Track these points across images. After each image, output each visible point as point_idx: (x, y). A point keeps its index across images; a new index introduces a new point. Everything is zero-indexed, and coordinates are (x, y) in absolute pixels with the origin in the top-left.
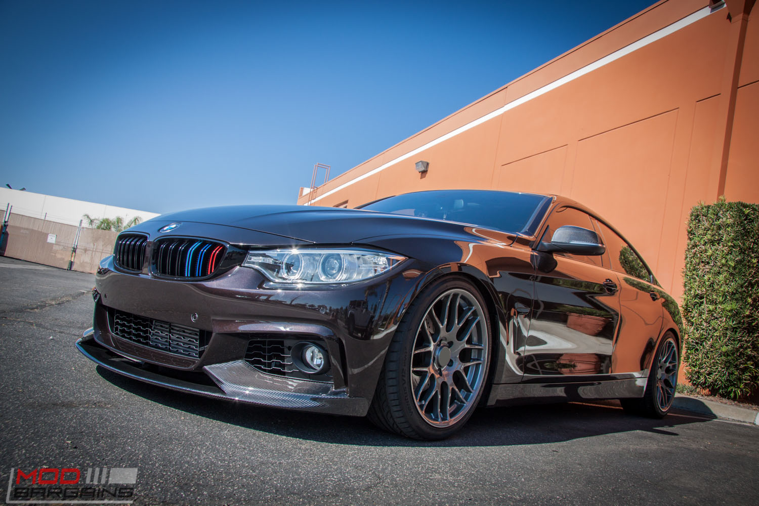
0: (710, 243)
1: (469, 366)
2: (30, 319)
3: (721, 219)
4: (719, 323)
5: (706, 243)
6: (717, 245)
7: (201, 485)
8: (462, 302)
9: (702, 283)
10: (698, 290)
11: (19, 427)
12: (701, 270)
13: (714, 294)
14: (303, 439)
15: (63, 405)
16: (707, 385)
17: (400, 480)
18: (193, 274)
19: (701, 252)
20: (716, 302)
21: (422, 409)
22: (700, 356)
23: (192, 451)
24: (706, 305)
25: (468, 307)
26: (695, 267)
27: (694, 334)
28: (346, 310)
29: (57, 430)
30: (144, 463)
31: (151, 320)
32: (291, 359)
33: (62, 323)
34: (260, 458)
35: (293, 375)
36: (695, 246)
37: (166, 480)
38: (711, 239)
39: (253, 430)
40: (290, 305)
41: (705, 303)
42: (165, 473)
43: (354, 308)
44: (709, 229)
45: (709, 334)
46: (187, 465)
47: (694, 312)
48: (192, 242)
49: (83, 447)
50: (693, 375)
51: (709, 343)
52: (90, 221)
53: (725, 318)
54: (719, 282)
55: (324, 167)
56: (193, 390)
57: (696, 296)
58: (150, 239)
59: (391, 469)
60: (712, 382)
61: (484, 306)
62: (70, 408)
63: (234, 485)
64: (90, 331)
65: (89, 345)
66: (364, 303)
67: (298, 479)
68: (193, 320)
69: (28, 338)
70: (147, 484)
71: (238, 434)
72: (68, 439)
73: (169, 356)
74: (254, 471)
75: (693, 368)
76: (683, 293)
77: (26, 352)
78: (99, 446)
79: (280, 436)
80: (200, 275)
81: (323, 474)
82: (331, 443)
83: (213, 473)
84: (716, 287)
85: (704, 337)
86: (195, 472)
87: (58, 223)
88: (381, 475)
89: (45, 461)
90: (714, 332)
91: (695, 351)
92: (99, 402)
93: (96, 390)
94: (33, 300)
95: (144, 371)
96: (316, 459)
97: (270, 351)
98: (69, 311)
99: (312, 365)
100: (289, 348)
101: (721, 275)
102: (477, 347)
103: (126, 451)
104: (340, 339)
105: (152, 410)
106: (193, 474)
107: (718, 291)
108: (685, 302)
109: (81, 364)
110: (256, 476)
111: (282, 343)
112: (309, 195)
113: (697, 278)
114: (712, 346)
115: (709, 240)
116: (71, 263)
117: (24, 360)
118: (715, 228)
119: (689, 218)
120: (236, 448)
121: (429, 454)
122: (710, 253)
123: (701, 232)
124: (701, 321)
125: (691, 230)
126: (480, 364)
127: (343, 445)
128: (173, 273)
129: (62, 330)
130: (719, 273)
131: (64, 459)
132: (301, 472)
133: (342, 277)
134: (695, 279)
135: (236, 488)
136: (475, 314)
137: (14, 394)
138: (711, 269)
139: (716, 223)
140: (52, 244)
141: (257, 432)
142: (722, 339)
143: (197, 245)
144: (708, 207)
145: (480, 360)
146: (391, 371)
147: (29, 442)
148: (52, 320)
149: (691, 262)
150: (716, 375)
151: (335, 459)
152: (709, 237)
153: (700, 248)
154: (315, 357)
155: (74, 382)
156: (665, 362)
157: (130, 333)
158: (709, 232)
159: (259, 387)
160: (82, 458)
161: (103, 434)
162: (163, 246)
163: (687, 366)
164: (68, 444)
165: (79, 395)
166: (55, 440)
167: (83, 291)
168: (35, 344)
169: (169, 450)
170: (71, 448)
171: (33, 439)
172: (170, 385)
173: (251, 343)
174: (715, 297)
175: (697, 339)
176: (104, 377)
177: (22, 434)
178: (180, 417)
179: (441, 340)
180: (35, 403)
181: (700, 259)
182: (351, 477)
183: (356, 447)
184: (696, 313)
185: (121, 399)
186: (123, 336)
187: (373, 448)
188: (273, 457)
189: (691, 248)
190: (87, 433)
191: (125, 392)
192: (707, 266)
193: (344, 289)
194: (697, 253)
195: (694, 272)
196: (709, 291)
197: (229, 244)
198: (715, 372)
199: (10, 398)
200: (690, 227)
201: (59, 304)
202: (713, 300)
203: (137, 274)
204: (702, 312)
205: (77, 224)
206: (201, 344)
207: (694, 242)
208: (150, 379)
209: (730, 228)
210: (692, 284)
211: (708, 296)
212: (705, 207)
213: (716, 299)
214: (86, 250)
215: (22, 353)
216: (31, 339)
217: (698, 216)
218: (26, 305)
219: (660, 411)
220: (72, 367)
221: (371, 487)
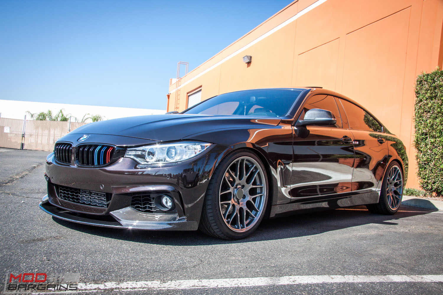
0: (430, 98)
1: (256, 197)
2: (7, 190)
3: (436, 83)
4: (438, 150)
5: (427, 99)
6: (434, 100)
7: (111, 272)
8: (247, 163)
9: (426, 125)
10: (424, 130)
11: (19, 253)
12: (425, 117)
13: (434, 131)
14: (165, 245)
15: (38, 240)
16: (433, 190)
17: (212, 261)
18: (99, 163)
19: (424, 105)
20: (435, 137)
21: (228, 223)
22: (427, 172)
23: (106, 256)
24: (429, 139)
25: (251, 165)
26: (421, 115)
27: (423, 158)
28: (182, 174)
29: (38, 253)
30: (83, 264)
31: (80, 190)
32: (155, 204)
33: (26, 191)
34: (141, 256)
35: (157, 212)
36: (421, 101)
37: (94, 271)
38: (430, 96)
39: (138, 243)
40: (155, 175)
41: (428, 138)
42: (93, 268)
43: (186, 172)
44: (429, 89)
45: (432, 158)
46: (104, 263)
47: (422, 144)
48: (96, 146)
49: (53, 260)
50: (424, 184)
51: (432, 163)
52: (31, 115)
53: (441, 147)
54: (437, 123)
55: (185, 63)
56: (106, 225)
57: (422, 134)
58: (74, 145)
59: (209, 256)
60: (436, 188)
61: (261, 163)
62: (42, 242)
63: (127, 270)
64: (46, 197)
65: (46, 205)
66: (191, 169)
67: (160, 265)
68: (101, 188)
69: (10, 203)
70: (85, 273)
71: (131, 245)
72: (45, 257)
73: (91, 208)
74: (137, 263)
75: (424, 180)
76: (414, 132)
77: (11, 212)
78: (60, 258)
79: (153, 244)
80: (103, 164)
81: (173, 261)
82: (180, 246)
83: (117, 266)
84: (434, 127)
85: (429, 160)
86: (108, 266)
87: (10, 119)
88: (203, 259)
89: (36, 268)
90: (435, 156)
91: (424, 169)
92: (56, 237)
93: (54, 230)
94: (5, 177)
95: (78, 217)
96: (170, 255)
97: (143, 201)
98: (29, 182)
99: (167, 206)
100: (153, 198)
101: (438, 119)
102: (259, 186)
103: (74, 260)
104: (179, 191)
105: (85, 238)
106: (107, 267)
107: (436, 130)
108: (416, 138)
109: (43, 216)
110: (138, 265)
111: (149, 196)
112: (176, 83)
113: (423, 122)
114: (434, 165)
115: (429, 97)
116: (23, 145)
117: (11, 217)
118: (432, 89)
119: (416, 83)
120: (129, 253)
121: (233, 247)
122: (430, 105)
123: (424, 92)
124: (427, 150)
125: (418, 91)
126: (262, 195)
127: (186, 246)
128: (88, 164)
129: (28, 196)
130: (436, 118)
131: (44, 266)
132: (161, 262)
133: (177, 158)
134: (421, 123)
135: (128, 271)
136: (256, 168)
137: (12, 237)
138: (431, 116)
139: (433, 85)
140: (7, 133)
141: (141, 244)
142: (440, 160)
143: (99, 147)
144: (428, 75)
145: (262, 193)
146: (209, 205)
147: (26, 260)
148: (20, 190)
149: (418, 112)
150: (439, 183)
151: (181, 254)
152: (429, 95)
153: (424, 102)
154: (167, 202)
155: (41, 227)
156: (394, 179)
157: (68, 197)
158: (429, 91)
159: (141, 220)
160: (53, 265)
161: (61, 252)
162: (81, 149)
163: (420, 179)
164: (45, 259)
165: (45, 234)
166: (38, 258)
167: (34, 166)
168: (15, 207)
169: (95, 257)
170: (47, 261)
171: (27, 258)
172: (93, 224)
173: (133, 198)
174: (434, 133)
175: (425, 161)
176: (57, 222)
177: (21, 256)
178: (100, 240)
179: (237, 185)
180: (23, 240)
181: (424, 109)
182: (187, 262)
183: (193, 246)
184: (423, 144)
185: (68, 234)
186: (65, 199)
187: (202, 246)
188: (148, 256)
189: (418, 103)
190: (53, 253)
191: (70, 229)
192: (429, 114)
193: (179, 164)
194: (422, 105)
195: (421, 119)
196: (431, 130)
197: (116, 146)
198: (438, 181)
199: (10, 239)
200: (417, 89)
201: (22, 178)
202: (434, 136)
203: (69, 165)
204: (427, 144)
205: (23, 119)
206: (107, 201)
207: (420, 99)
208: (82, 221)
209: (442, 88)
210: (419, 126)
211: (430, 133)
212: (426, 75)
213: (435, 135)
214: (31, 135)
215: (9, 213)
216: (11, 204)
217: (421, 81)
218: (2, 181)
219: (391, 210)
220: (38, 218)
221: (196, 266)
